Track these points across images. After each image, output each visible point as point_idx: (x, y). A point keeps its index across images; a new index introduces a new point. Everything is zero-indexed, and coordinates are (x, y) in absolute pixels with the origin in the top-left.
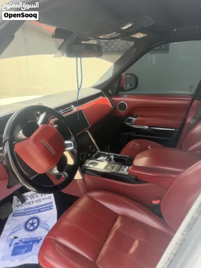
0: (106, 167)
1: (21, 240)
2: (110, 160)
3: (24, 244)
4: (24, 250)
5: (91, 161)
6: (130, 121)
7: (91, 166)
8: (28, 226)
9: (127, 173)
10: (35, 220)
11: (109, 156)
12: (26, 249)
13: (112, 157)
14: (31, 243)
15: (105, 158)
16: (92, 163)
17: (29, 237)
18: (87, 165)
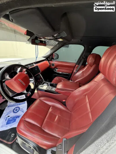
0: (47, 88)
1: (11, 117)
2: (48, 85)
3: (12, 119)
4: (12, 121)
5: (41, 85)
6: (55, 70)
7: (41, 87)
8: (14, 111)
9: (54, 90)
10: (18, 108)
11: (48, 83)
12: (13, 121)
13: (49, 84)
14: (16, 118)
15: (46, 84)
16: (41, 86)
17: (15, 115)
18: (39, 87)
